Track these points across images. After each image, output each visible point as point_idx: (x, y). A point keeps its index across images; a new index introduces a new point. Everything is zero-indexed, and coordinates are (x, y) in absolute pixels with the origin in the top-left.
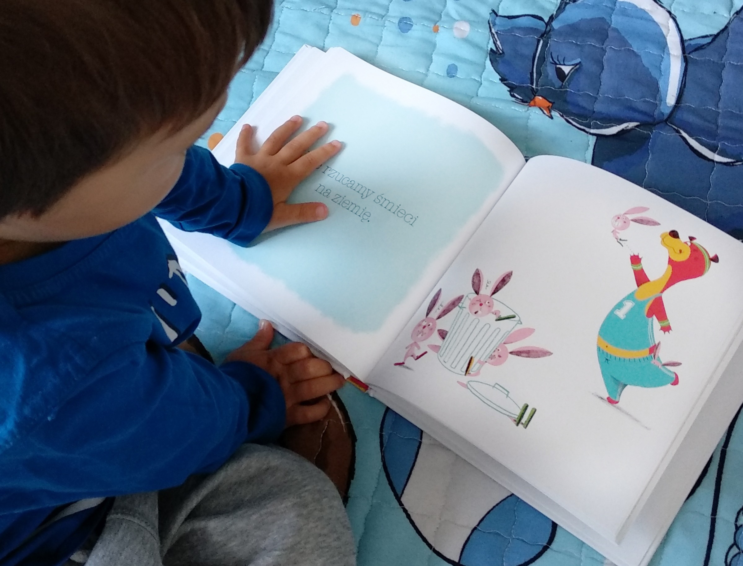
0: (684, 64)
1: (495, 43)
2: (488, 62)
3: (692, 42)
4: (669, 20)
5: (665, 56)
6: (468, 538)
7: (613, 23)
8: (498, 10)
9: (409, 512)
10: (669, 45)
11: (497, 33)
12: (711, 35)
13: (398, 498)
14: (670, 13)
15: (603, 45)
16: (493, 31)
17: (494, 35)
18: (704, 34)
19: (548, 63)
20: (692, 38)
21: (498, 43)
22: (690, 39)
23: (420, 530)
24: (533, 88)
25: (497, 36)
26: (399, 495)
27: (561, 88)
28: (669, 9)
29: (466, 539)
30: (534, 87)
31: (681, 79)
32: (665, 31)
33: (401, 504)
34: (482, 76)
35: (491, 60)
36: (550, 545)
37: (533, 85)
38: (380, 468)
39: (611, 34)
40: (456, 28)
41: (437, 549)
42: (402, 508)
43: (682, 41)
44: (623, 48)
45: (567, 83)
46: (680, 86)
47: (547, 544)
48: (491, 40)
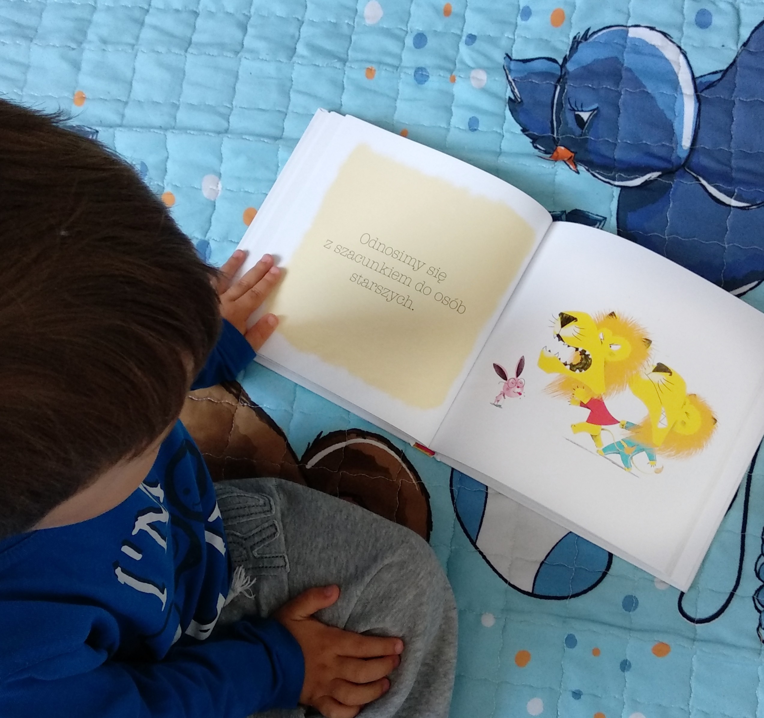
0: (698, 104)
1: (513, 91)
2: (508, 113)
3: (704, 80)
4: (679, 56)
5: (678, 97)
6: (538, 571)
7: (626, 61)
8: (512, 54)
9: (484, 554)
10: (681, 84)
11: (514, 80)
12: (721, 71)
13: (474, 543)
14: (679, 47)
15: (618, 87)
16: (510, 78)
17: (511, 82)
18: (714, 70)
19: (566, 111)
20: (703, 74)
21: (516, 90)
22: (701, 76)
23: (496, 568)
24: (554, 138)
25: (515, 84)
26: (475, 541)
27: (581, 136)
28: (679, 45)
29: (536, 572)
30: (555, 136)
31: (695, 120)
32: (676, 70)
33: (477, 548)
34: (504, 128)
35: (510, 110)
36: (608, 571)
37: (554, 134)
38: (454, 518)
39: (624, 73)
40: (473, 78)
41: (512, 583)
42: (478, 551)
43: (694, 79)
44: (638, 90)
45: (587, 131)
46: (694, 128)
47: (606, 570)
48: (509, 89)
